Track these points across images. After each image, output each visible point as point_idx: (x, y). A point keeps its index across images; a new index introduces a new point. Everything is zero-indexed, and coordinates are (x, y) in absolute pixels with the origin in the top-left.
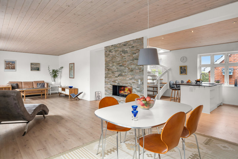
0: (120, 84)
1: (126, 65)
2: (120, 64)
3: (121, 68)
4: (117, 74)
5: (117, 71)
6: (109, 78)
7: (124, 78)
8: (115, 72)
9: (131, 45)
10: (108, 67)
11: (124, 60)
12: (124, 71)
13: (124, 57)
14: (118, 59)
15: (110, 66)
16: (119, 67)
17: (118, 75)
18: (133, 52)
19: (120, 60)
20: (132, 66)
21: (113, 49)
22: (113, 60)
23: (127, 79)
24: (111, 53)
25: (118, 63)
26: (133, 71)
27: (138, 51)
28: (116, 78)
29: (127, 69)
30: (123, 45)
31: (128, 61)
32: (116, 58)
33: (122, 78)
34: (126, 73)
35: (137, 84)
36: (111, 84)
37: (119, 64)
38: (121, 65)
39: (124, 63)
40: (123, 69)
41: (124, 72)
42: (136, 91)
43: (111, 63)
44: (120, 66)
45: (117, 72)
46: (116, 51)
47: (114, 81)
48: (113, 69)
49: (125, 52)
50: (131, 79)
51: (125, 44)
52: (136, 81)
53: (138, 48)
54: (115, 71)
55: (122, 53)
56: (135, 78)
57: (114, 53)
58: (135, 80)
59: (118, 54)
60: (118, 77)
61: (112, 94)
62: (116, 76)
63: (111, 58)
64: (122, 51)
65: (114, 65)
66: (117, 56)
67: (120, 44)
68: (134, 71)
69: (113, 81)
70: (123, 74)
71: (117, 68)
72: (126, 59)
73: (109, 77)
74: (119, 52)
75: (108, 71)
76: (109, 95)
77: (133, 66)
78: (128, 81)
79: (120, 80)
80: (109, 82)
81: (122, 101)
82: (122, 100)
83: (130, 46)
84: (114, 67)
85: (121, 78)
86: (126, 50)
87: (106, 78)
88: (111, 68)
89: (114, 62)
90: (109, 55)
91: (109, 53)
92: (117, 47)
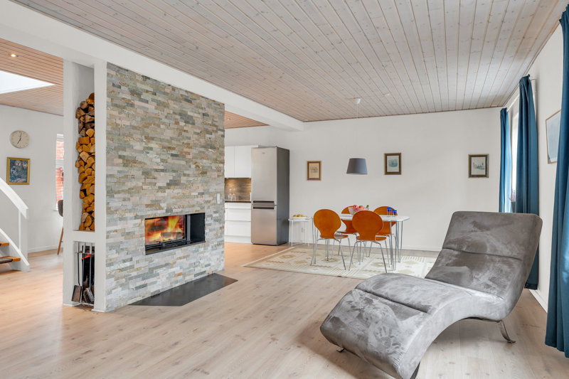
0: (174, 210)
1: (190, 157)
2: (174, 149)
3: (177, 162)
4: (163, 179)
5: (162, 171)
6: (127, 196)
7: (186, 192)
8: (156, 174)
9: (202, 108)
10: (124, 150)
11: (186, 141)
12: (185, 172)
13: (185, 131)
14: (168, 134)
15: (136, 151)
16: (170, 160)
17: (168, 184)
18: (206, 127)
19: (172, 138)
20: (205, 161)
21: (147, 91)
22: (147, 130)
23: (193, 194)
24: (137, 103)
25: (167, 144)
26: (206, 173)
27: (215, 129)
28: (160, 194)
29: (194, 166)
30: (182, 95)
31: (195, 145)
32: (159, 126)
33: (180, 191)
34: (191, 179)
35: (214, 204)
36: (136, 217)
37: (170, 148)
38: (174, 152)
39: (186, 150)
40: (183, 166)
41: (185, 175)
42: (212, 222)
43: (137, 136)
44: (172, 155)
45: (162, 174)
46: (159, 104)
47: (154, 204)
48: (148, 163)
49: (189, 120)
50: (203, 194)
51: (189, 98)
52: (211, 198)
53: (216, 124)
54: (156, 170)
55: (178, 117)
56: (210, 191)
57: (151, 107)
58: (211, 194)
59: (166, 117)
60: (167, 191)
61: (144, 252)
62: (160, 188)
63: (139, 119)
64: (180, 114)
65: (151, 149)
66: (163, 123)
67: (174, 89)
68: (208, 174)
69: (147, 206)
70: (183, 179)
71: (163, 161)
72: (189, 138)
73: (129, 191)
74: (171, 112)
75: (125, 165)
76: (131, 259)
77: (205, 163)
78: (196, 199)
79: (173, 198)
80: (130, 211)
81: (180, 258)
82: (181, 255)
83: (201, 111)
84: (152, 155)
85: (176, 191)
86: (189, 113)
87: (110, 193)
88: (140, 158)
89: (149, 139)
90: (132, 105)
91: (129, 97)
92: (165, 93)
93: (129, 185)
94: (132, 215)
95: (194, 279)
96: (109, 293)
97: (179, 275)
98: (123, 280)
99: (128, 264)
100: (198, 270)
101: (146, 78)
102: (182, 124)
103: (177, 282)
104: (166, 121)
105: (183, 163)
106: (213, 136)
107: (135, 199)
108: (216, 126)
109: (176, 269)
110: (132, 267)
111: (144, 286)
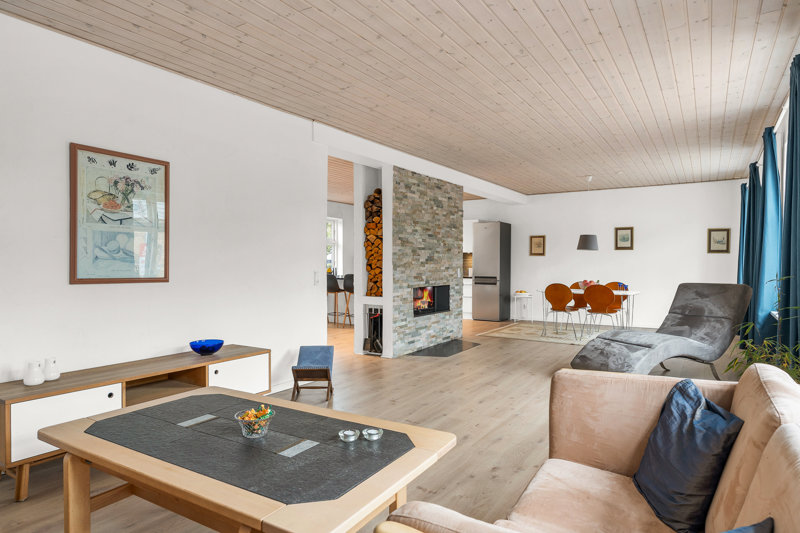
1: (440, 236)
2: (430, 230)
3: (432, 241)
4: (424, 255)
5: (423, 249)
6: (403, 269)
7: (438, 266)
8: (419, 252)
9: (448, 193)
10: (402, 233)
11: (437, 223)
12: (437, 249)
13: (437, 214)
14: (427, 217)
15: (408, 233)
16: (428, 239)
17: (426, 260)
18: (450, 209)
19: (429, 221)
20: (449, 239)
21: (414, 184)
22: (414, 216)
23: (443, 268)
24: (409, 194)
25: (426, 227)
26: (450, 250)
27: (457, 210)
28: (422, 268)
29: (443, 244)
30: (435, 184)
31: (443, 226)
32: (421, 212)
33: (434, 265)
34: (441, 255)
35: (456, 278)
36: (409, 287)
37: (427, 229)
38: (430, 233)
39: (437, 230)
40: (436, 244)
41: (437, 252)
42: (454, 293)
43: (409, 221)
44: (430, 236)
45: (423, 251)
46: (423, 194)
47: (419, 277)
48: (415, 243)
49: (439, 204)
50: (448, 268)
51: (440, 185)
52: (454, 272)
53: (458, 205)
54: (420, 249)
55: (432, 203)
56: (453, 265)
57: (417, 196)
58: (453, 269)
59: (425, 204)
60: (426, 265)
61: (413, 315)
62: (422, 263)
63: (410, 207)
64: (434, 200)
65: (416, 231)
66: (424, 209)
67: (430, 179)
68: (452, 251)
69: (415, 277)
70: (436, 255)
71: (424, 240)
72: (439, 220)
73: (404, 266)
74: (429, 199)
75: (402, 245)
76: (406, 320)
77: (450, 241)
78: (444, 273)
79: (429, 271)
80: (405, 281)
83: (447, 195)
84: (417, 236)
85: (431, 266)
86: (440, 199)
87: (395, 267)
88: (411, 238)
89: (416, 223)
90: (406, 197)
91: (404, 190)
92: (425, 184)
93: (405, 260)
94: (405, 285)
95: (443, 342)
96: (394, 343)
97: (433, 336)
98: (402, 336)
99: (404, 323)
100: (446, 334)
101: (414, 173)
102: (435, 208)
103: (432, 342)
104: (425, 207)
105: (435, 241)
106: (455, 217)
107: (408, 272)
108: (457, 207)
109: (431, 332)
110: (406, 326)
111: (413, 342)
